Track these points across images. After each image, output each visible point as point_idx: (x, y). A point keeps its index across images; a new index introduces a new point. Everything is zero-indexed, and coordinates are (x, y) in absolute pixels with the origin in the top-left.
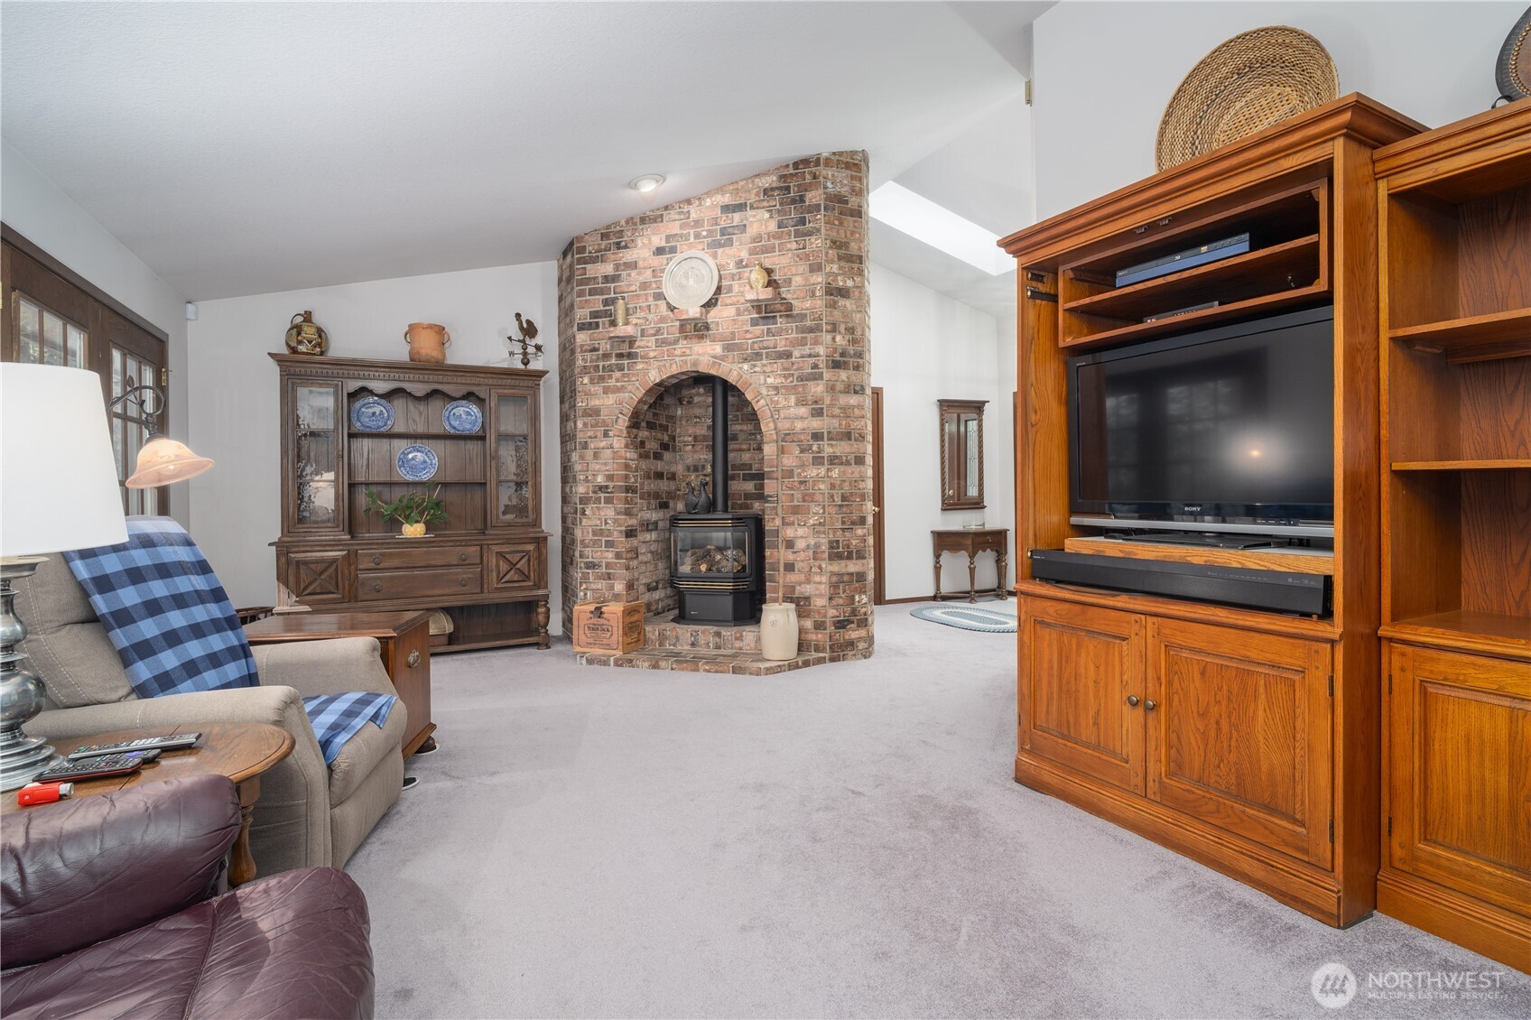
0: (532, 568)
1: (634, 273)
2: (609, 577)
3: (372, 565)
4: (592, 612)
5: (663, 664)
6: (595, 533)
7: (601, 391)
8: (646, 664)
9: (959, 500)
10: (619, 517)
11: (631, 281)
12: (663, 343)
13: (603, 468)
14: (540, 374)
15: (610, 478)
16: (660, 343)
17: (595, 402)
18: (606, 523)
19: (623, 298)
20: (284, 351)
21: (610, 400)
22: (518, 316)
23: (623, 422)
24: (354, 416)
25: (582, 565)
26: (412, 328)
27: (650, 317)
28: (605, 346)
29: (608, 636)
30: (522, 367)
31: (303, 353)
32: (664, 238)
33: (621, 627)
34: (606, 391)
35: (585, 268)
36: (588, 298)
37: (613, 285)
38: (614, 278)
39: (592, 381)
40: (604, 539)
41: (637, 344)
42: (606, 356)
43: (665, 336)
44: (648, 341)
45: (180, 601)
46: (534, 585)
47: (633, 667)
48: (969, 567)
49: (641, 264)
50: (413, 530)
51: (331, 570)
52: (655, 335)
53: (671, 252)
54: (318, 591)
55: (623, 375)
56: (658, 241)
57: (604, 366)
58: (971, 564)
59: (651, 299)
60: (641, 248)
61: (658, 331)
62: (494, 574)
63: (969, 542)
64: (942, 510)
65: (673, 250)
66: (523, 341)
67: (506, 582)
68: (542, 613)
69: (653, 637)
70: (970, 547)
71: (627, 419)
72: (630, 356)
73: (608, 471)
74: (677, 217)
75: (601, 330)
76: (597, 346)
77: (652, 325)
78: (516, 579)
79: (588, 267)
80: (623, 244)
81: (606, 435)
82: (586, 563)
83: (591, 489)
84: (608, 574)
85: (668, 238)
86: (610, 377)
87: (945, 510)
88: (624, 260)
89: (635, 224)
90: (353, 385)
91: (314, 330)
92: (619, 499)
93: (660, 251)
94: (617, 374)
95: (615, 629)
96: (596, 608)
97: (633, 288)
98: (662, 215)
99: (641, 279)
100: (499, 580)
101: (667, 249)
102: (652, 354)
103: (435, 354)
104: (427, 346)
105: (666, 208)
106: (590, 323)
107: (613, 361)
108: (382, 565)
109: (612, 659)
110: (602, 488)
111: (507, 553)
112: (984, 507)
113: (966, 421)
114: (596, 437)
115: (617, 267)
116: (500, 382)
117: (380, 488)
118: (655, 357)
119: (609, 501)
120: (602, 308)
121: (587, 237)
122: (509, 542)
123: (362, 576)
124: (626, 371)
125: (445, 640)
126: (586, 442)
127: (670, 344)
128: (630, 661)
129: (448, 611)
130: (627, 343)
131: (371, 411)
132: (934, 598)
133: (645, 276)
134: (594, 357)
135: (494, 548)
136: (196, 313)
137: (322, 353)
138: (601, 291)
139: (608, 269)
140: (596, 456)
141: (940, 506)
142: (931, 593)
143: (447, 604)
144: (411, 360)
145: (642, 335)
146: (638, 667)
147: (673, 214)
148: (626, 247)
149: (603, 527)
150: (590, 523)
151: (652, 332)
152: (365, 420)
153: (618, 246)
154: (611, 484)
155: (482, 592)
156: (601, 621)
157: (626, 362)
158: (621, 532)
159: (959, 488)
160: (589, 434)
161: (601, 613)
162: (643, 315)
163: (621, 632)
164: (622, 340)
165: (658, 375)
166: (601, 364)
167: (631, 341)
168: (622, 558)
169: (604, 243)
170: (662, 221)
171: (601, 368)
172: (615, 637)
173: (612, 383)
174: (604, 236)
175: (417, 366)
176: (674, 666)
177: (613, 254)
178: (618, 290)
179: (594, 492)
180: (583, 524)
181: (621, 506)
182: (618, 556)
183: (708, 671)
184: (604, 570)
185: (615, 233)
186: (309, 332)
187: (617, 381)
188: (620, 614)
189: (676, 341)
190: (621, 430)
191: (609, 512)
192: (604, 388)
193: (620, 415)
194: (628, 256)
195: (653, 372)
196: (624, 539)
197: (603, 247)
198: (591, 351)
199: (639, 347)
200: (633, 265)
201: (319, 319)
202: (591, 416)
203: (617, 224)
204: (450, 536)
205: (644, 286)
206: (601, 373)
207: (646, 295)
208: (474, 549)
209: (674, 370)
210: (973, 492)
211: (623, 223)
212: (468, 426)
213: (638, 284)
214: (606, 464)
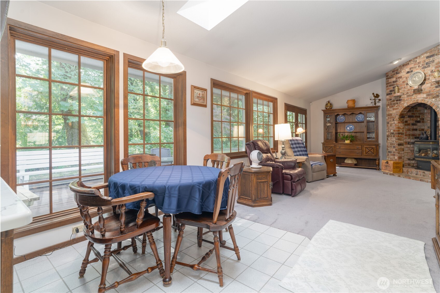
0: (374, 151)
1: (401, 79)
2: (394, 155)
3: (339, 148)
4: (386, 162)
5: (401, 176)
6: (391, 144)
7: (392, 109)
8: (397, 176)
10: (396, 140)
11: (400, 81)
12: (409, 96)
13: (393, 128)
14: (378, 107)
15: (394, 131)
16: (408, 96)
17: (391, 112)
18: (393, 142)
19: (398, 86)
20: (325, 109)
21: (394, 111)
22: (373, 94)
23: (397, 117)
24: (337, 119)
25: (388, 152)
26: (348, 101)
27: (405, 90)
28: (393, 98)
29: (389, 168)
30: (375, 105)
31: (328, 109)
32: (409, 69)
33: (392, 166)
34: (394, 109)
35: (388, 80)
36: (389, 87)
37: (395, 83)
38: (396, 81)
39: (390, 107)
40: (393, 146)
41: (402, 97)
42: (394, 101)
43: (409, 94)
44: (405, 96)
45: (300, 147)
46: (375, 155)
47: (394, 176)
49: (403, 77)
50: (347, 142)
51: (331, 148)
52: (406, 94)
53: (411, 72)
54: (329, 152)
55: (398, 105)
56: (408, 70)
57: (393, 103)
59: (405, 85)
60: (403, 73)
61: (407, 93)
62: (365, 152)
65: (412, 71)
66: (375, 99)
67: (368, 154)
68: (377, 162)
69: (405, 171)
71: (398, 116)
72: (400, 100)
73: (394, 129)
74: (413, 63)
75: (392, 95)
76: (391, 99)
77: (406, 92)
78: (370, 153)
79: (389, 80)
80: (398, 72)
81: (393, 120)
82: (388, 151)
83: (390, 133)
84: (394, 154)
85: (410, 69)
86: (395, 106)
88: (398, 76)
89: (401, 67)
90: (336, 114)
91: (330, 104)
92: (396, 136)
93: (408, 72)
94: (396, 105)
95: (391, 167)
96: (387, 162)
97: (401, 83)
98: (409, 63)
99: (403, 80)
100: (366, 153)
101: (410, 72)
102: (406, 99)
103: (352, 106)
104: (351, 104)
105: (410, 61)
106: (390, 93)
107: (395, 102)
108: (341, 148)
109: (389, 173)
110: (393, 133)
111: (368, 148)
114: (391, 121)
115: (396, 79)
116: (368, 110)
117: (342, 133)
118: (406, 100)
119: (394, 136)
120: (393, 89)
121: (389, 72)
122: (368, 145)
123: (337, 150)
124: (399, 104)
125: (354, 165)
126: (388, 122)
127: (411, 96)
128: (393, 174)
129: (355, 159)
130: (399, 97)
131: (341, 118)
133: (404, 79)
134: (391, 101)
135: (365, 146)
136: (312, 104)
137: (331, 108)
138: (392, 85)
139: (394, 79)
140: (391, 125)
143: (355, 157)
144: (348, 108)
145: (403, 95)
146: (395, 176)
147: (412, 62)
148: (399, 73)
149: (393, 143)
150: (389, 142)
151: (406, 93)
152: (339, 120)
153: (397, 73)
154: (395, 132)
155: (362, 156)
156: (388, 165)
157: (398, 102)
158: (397, 144)
160: (389, 120)
161: (388, 163)
162: (403, 89)
163: (392, 168)
164: (398, 96)
165: (407, 104)
166: (392, 103)
167: (400, 96)
168: (397, 151)
169: (393, 73)
170: (409, 65)
171: (392, 104)
172: (391, 169)
173: (395, 107)
174: (393, 71)
175: (349, 108)
176: (404, 177)
177: (395, 75)
178: (397, 84)
179: (391, 134)
180: (388, 142)
181: (397, 138)
182: (396, 150)
183: (413, 179)
184: (393, 153)
185: (396, 70)
186: (329, 105)
187: (396, 107)
188: (392, 163)
189: (412, 95)
190: (397, 119)
191: (394, 139)
192: (393, 109)
193: (397, 115)
194: (399, 75)
195: (405, 104)
196: (397, 146)
197: (393, 74)
198: (390, 100)
199: (402, 98)
200: (401, 77)
201: (331, 102)
202: (390, 116)
203: (397, 68)
204: (354, 143)
205: (404, 82)
206: (392, 105)
207: (404, 84)
208: (360, 146)
209: (411, 103)
211: (398, 67)
212: (361, 120)
213: (402, 82)
214: (393, 127)
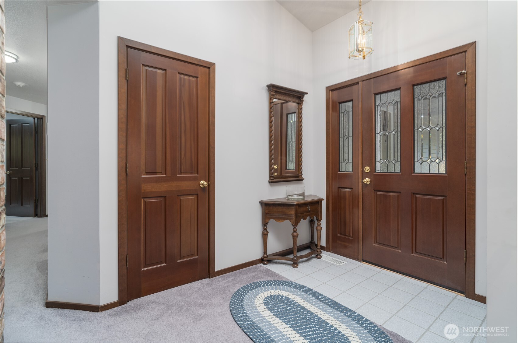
9: (281, 173)
48: (292, 235)
58: (294, 232)
63: (292, 212)
64: (269, 182)
70: (294, 217)
87: (272, 182)
112: (302, 179)
113: (287, 115)
132: (262, 261)
141: (267, 178)
142: (258, 255)
159: (281, 163)
210: (291, 166)
